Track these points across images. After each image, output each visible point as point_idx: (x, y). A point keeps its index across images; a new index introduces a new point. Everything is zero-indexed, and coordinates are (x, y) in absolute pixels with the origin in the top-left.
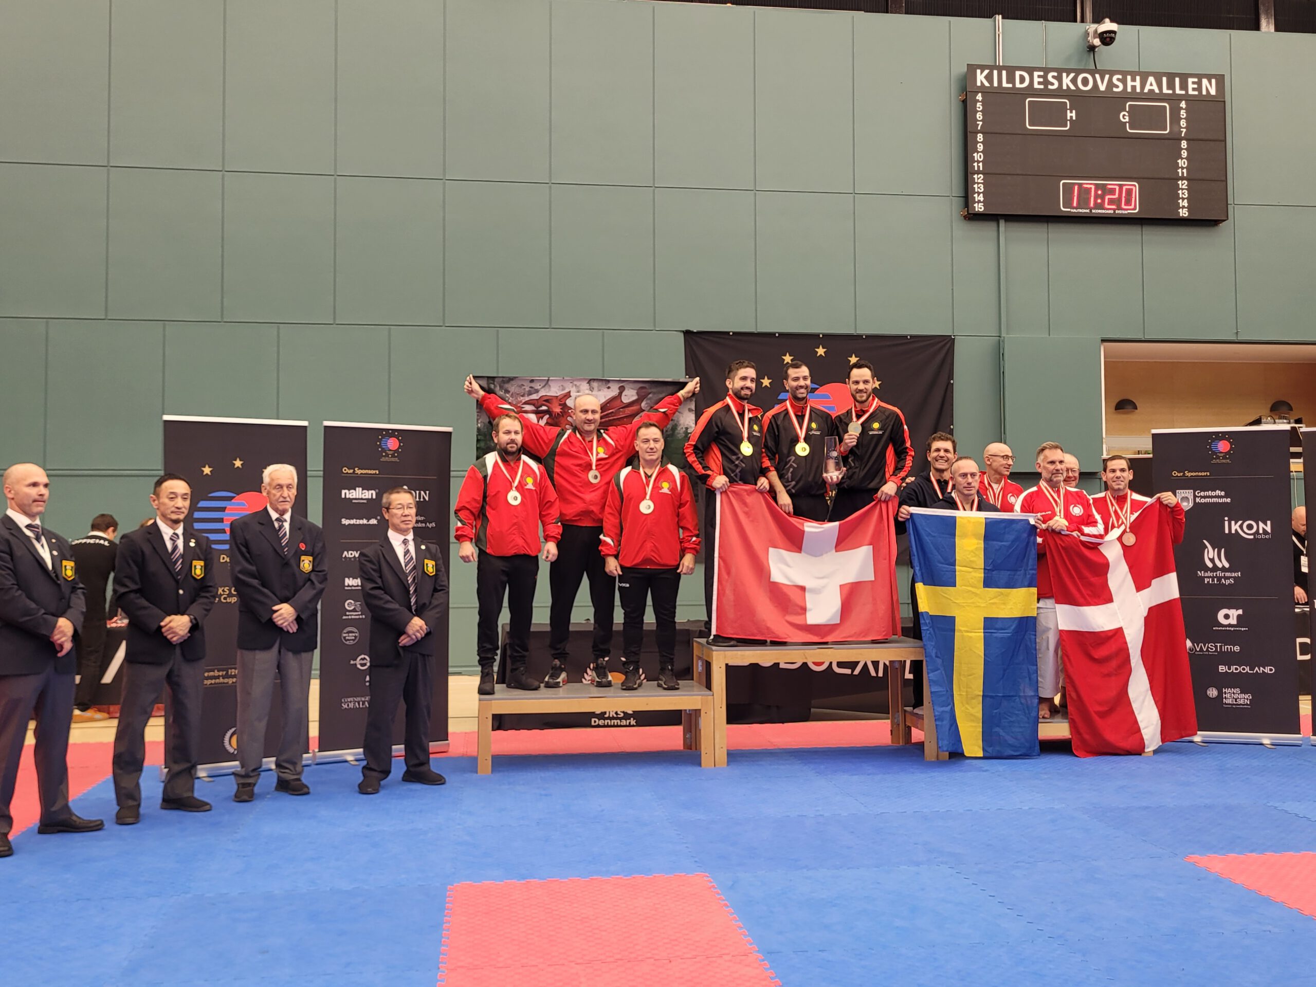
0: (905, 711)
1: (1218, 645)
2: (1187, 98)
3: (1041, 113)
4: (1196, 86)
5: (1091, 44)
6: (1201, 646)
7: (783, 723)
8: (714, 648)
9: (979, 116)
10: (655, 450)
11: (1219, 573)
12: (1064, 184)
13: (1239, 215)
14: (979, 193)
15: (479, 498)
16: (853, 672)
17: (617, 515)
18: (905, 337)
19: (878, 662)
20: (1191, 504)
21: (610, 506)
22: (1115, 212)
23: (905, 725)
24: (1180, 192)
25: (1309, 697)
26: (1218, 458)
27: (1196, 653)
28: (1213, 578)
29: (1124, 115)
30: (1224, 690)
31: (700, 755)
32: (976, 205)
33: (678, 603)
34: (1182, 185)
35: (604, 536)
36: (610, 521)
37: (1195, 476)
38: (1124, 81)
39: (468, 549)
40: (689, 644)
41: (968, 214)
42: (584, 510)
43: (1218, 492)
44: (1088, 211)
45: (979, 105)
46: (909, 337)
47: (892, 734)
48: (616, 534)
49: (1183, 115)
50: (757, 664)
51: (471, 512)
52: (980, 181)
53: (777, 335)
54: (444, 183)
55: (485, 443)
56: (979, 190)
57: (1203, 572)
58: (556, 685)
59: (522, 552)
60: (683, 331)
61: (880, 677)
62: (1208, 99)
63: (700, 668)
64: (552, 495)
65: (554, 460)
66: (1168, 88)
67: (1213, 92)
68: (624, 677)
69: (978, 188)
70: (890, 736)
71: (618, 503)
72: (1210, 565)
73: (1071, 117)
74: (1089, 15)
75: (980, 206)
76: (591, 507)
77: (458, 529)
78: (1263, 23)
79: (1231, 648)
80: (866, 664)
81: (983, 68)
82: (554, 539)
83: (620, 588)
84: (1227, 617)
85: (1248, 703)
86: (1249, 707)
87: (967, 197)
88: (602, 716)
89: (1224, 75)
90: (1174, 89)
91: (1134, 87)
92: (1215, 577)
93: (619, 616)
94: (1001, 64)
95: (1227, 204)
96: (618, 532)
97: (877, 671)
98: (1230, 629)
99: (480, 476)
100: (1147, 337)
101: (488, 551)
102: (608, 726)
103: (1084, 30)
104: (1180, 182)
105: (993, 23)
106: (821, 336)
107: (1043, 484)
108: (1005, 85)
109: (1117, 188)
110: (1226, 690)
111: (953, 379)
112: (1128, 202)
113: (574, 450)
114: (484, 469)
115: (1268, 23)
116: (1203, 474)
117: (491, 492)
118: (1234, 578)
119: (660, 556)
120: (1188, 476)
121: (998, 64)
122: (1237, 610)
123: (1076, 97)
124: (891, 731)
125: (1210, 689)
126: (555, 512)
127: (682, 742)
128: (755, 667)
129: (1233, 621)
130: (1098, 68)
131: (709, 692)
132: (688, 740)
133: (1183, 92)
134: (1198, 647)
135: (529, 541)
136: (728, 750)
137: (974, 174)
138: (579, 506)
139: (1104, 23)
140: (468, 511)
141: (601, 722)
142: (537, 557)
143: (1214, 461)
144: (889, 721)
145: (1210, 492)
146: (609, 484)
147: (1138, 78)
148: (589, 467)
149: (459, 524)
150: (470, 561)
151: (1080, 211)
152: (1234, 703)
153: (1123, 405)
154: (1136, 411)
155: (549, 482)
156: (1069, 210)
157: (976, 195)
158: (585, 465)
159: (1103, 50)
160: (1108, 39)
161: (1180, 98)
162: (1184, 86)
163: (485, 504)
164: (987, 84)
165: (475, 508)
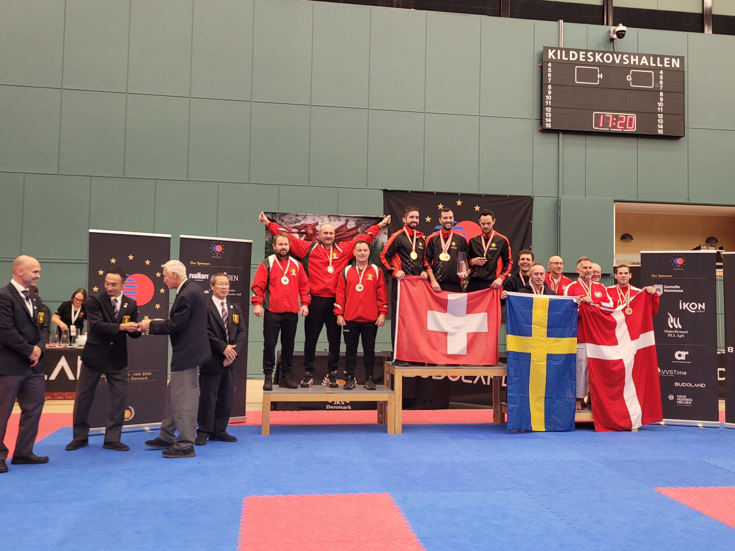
0: (501, 404)
1: (675, 371)
2: (664, 69)
3: (584, 75)
4: (668, 62)
5: (612, 37)
6: (665, 371)
7: (433, 409)
8: (396, 367)
9: (549, 75)
10: (364, 256)
11: (676, 331)
12: (595, 114)
13: (690, 134)
14: (548, 118)
15: (265, 280)
16: (473, 382)
17: (344, 292)
18: (506, 196)
19: (487, 377)
20: (661, 293)
21: (339, 287)
22: (623, 130)
23: (501, 412)
24: (659, 120)
25: (724, 401)
26: (677, 267)
27: (663, 375)
28: (673, 334)
29: (629, 77)
30: (677, 396)
31: (387, 427)
32: (547, 124)
33: (376, 341)
34: (660, 116)
35: (336, 304)
36: (339, 296)
37: (664, 277)
38: (629, 58)
39: (259, 309)
40: (382, 364)
41: (542, 129)
42: (324, 288)
43: (676, 287)
44: (608, 129)
45: (549, 69)
46: (508, 196)
47: (494, 417)
48: (343, 303)
49: (661, 78)
50: (420, 376)
51: (261, 288)
52: (549, 111)
53: (435, 193)
54: (251, 104)
55: (269, 250)
56: (548, 116)
57: (667, 330)
58: (307, 386)
59: (289, 311)
60: (382, 190)
61: (488, 385)
62: (675, 70)
63: (388, 378)
64: (306, 279)
65: (308, 260)
66: (653, 63)
67: (678, 66)
68: (345, 382)
69: (548, 115)
70: (493, 418)
71: (344, 286)
72: (671, 327)
73: (600, 77)
74: (611, 21)
75: (549, 125)
76: (328, 286)
77: (253, 298)
78: (706, 29)
79: (682, 373)
80: (480, 378)
81: (552, 48)
82: (306, 304)
83: (344, 332)
84: (680, 355)
85: (691, 403)
86: (691, 406)
87: (542, 120)
88: (332, 404)
89: (684, 57)
90: (656, 64)
91: (635, 62)
92: (674, 333)
93: (343, 348)
94: (562, 47)
95: (684, 128)
96: (344, 302)
97: (486, 381)
98: (681, 362)
99: (266, 268)
100: (639, 200)
101: (270, 310)
102: (335, 410)
103: (608, 30)
104: (659, 115)
105: (558, 24)
106: (459, 194)
107: (580, 280)
108: (564, 58)
109: (624, 117)
110: (679, 396)
111: (532, 221)
112: (630, 125)
113: (320, 254)
114: (268, 264)
115: (709, 29)
116: (668, 276)
117: (272, 277)
118: (684, 334)
119: (366, 316)
120: (660, 277)
121: (560, 47)
122: (685, 352)
123: (603, 66)
124: (494, 415)
125: (670, 395)
126: (307, 289)
127: (377, 419)
128: (418, 378)
129: (684, 358)
130: (615, 50)
131: (392, 392)
132: (380, 419)
133: (662, 66)
134: (664, 372)
135: (293, 305)
136: (402, 424)
137: (546, 107)
138: (322, 286)
139: (619, 26)
140: (259, 288)
141: (332, 407)
142: (297, 314)
143: (674, 269)
144: (492, 410)
145: (672, 286)
146: (339, 273)
147: (637, 57)
148: (327, 264)
149: (254, 295)
150: (260, 316)
151: (604, 129)
152: (683, 403)
153: (625, 237)
154: (632, 240)
155: (304, 272)
156: (598, 128)
157: (547, 119)
158: (325, 263)
159: (618, 42)
160: (621, 35)
161: (660, 69)
162: (662, 62)
163: (268, 284)
164: (554, 58)
165: (263, 286)
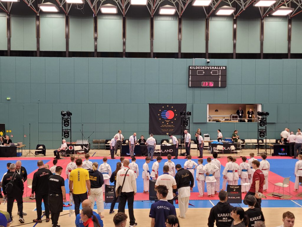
2: (221, 70)
3: (199, 72)
4: (222, 68)
9: (190, 73)
12: (202, 82)
13: (228, 86)
29: (211, 72)
34: (220, 82)
38: (212, 67)
41: (189, 87)
45: (190, 72)
49: (220, 72)
52: (190, 82)
54: (117, 84)
62: (224, 70)
66: (218, 68)
73: (204, 73)
74: (208, 57)
78: (234, 58)
89: (226, 66)
95: (226, 84)
100: (214, 103)
103: (206, 60)
105: (193, 59)
106: (168, 104)
109: (210, 83)
111: (186, 110)
112: (212, 85)
121: (193, 66)
123: (204, 70)
130: (208, 66)
147: (214, 67)
151: (205, 86)
153: (216, 111)
160: (208, 62)
161: (220, 70)
162: (220, 68)
164: (192, 69)
